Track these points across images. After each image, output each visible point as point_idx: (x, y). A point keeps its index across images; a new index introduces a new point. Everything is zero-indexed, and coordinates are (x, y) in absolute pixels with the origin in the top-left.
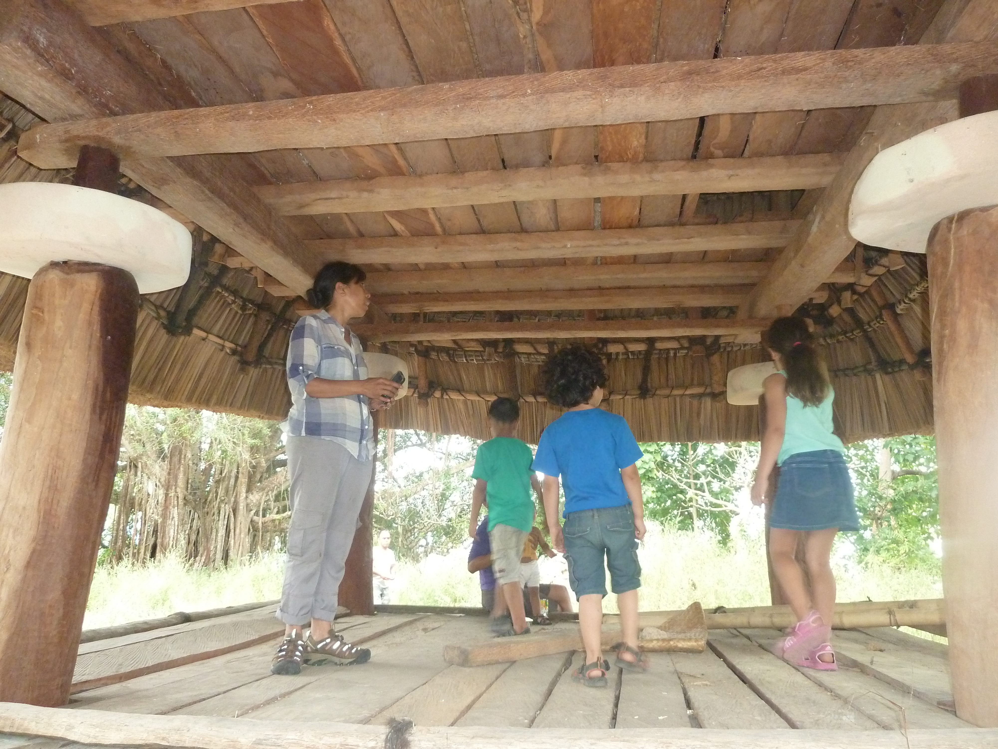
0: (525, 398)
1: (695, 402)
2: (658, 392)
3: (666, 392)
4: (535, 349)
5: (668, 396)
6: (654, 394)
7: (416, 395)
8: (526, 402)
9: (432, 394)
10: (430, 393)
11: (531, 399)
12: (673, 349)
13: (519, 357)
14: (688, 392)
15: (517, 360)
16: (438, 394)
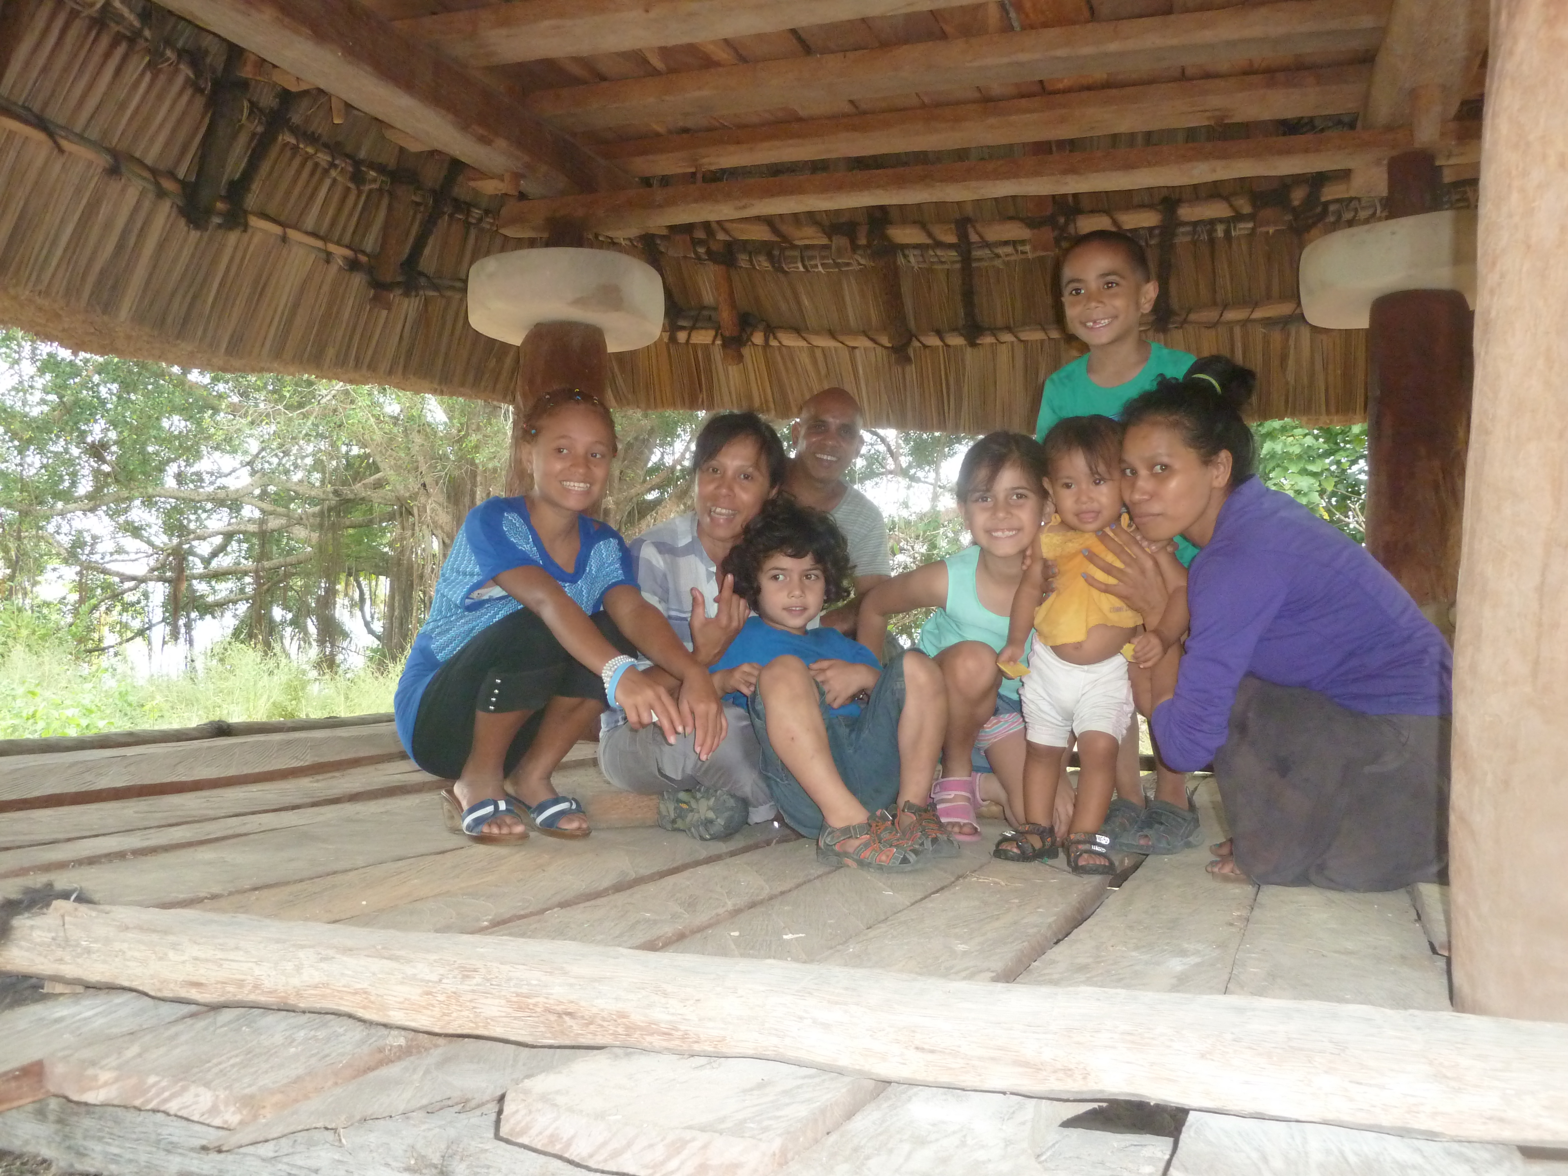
0: (922, 339)
1: (1276, 336)
2: (1193, 317)
3: (1211, 315)
4: (930, 235)
5: (1213, 325)
6: (1185, 321)
7: (719, 342)
8: (925, 347)
9: (749, 339)
10: (745, 337)
11: (933, 341)
12: (1221, 220)
13: (905, 256)
14: (1258, 314)
15: (901, 260)
16: (758, 338)
